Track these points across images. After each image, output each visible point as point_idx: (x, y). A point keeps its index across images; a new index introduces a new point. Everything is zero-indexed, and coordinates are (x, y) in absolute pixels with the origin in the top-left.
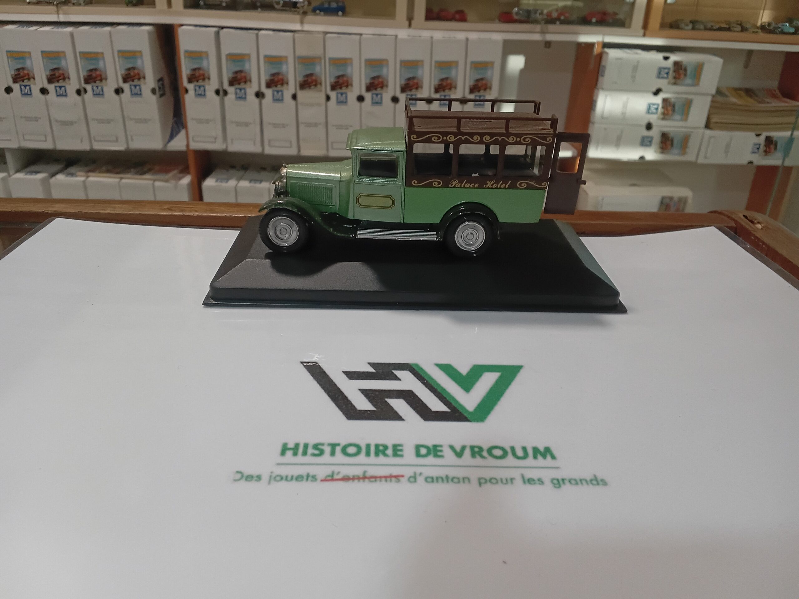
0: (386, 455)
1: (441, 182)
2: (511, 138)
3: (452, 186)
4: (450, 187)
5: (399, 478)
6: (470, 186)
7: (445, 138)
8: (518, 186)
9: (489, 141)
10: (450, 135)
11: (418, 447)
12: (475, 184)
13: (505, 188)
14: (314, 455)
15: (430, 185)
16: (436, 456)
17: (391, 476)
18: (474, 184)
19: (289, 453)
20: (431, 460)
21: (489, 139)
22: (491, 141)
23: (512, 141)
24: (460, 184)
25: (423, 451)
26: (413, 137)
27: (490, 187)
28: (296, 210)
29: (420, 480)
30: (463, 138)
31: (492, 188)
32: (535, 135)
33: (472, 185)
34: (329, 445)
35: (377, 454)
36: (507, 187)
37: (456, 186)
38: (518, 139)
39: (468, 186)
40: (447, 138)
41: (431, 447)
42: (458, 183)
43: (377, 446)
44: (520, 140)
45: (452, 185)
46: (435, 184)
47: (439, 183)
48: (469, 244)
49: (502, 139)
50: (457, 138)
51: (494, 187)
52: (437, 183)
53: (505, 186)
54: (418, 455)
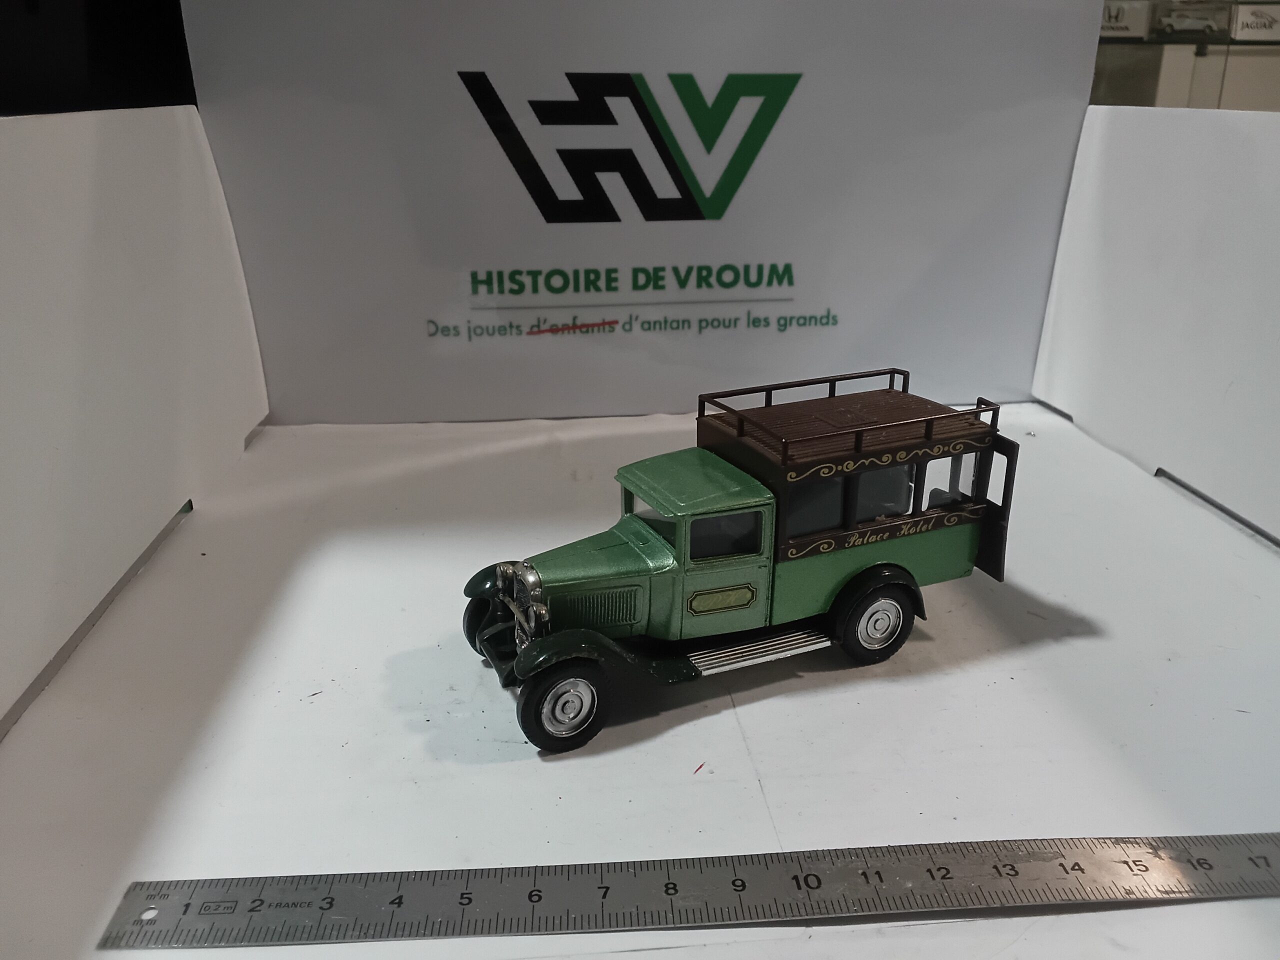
0: (598, 289)
1: (833, 542)
2: (936, 449)
3: (850, 545)
4: (847, 548)
5: (612, 325)
6: (877, 540)
7: (840, 468)
8: (947, 524)
9: (906, 459)
10: (847, 461)
11: (636, 272)
12: (884, 535)
13: (927, 530)
14: (512, 291)
15: (816, 552)
16: (657, 287)
17: (604, 323)
18: (882, 535)
19: (483, 289)
20: (650, 294)
21: (905, 456)
22: (908, 458)
23: (937, 453)
24: (862, 539)
25: (642, 279)
26: (791, 476)
27: (906, 533)
28: (596, 655)
29: (636, 326)
30: (867, 463)
31: (909, 534)
32: (969, 438)
33: (879, 537)
34: (529, 273)
35: (587, 289)
36: (930, 528)
37: (856, 544)
38: (946, 449)
39: (873, 540)
40: (842, 468)
41: (651, 271)
42: (858, 538)
43: (588, 272)
44: (949, 450)
45: (849, 543)
46: (823, 548)
47: (830, 545)
48: (875, 637)
49: (924, 452)
50: (857, 465)
51: (911, 533)
52: (826, 546)
53: (928, 527)
54: (636, 286)
